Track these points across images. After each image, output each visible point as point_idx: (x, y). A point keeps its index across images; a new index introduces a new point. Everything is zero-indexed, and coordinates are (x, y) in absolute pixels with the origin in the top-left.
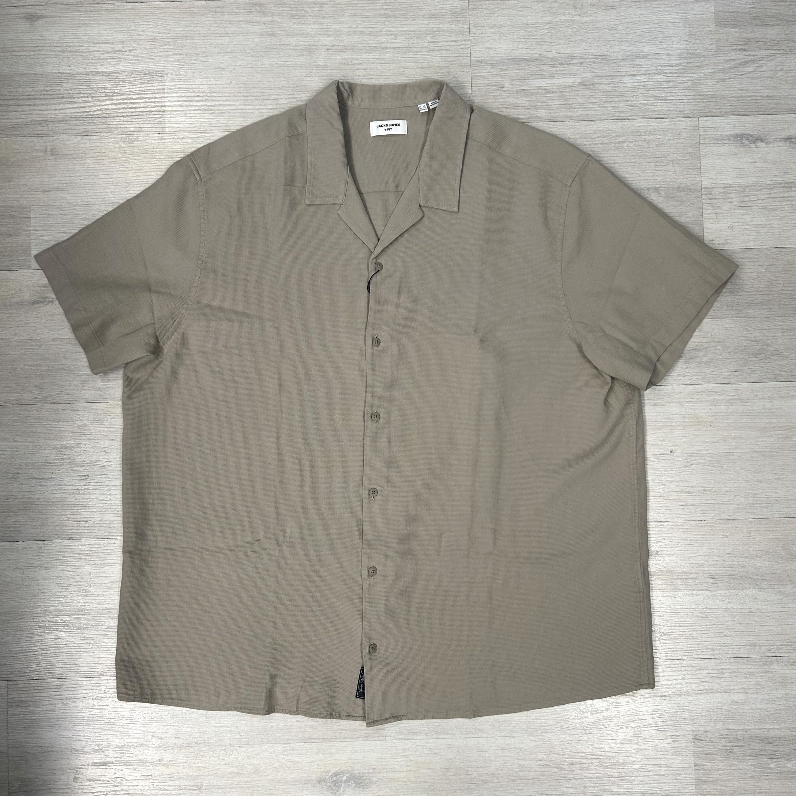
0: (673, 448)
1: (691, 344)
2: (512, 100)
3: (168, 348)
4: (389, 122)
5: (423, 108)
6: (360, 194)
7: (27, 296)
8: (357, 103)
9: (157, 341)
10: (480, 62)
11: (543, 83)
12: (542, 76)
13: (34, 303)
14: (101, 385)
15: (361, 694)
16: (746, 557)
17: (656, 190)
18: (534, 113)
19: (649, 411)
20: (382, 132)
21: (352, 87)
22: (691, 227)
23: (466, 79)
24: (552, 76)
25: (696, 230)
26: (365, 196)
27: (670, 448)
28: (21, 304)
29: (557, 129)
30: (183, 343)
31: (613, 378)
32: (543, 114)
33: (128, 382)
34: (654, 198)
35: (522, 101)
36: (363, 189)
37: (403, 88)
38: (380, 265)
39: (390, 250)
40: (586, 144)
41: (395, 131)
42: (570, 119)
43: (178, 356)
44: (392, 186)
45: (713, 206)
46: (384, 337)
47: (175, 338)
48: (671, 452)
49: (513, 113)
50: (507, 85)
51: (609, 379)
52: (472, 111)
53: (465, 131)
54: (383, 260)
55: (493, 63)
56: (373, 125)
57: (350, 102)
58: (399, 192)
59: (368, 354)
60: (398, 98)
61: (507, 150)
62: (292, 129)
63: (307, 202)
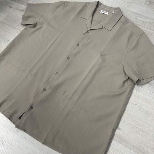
0: (137, 104)
2: (132, 19)
3: (37, 27)
5: (113, 12)
6: (92, 20)
8: (101, 7)
9: (36, 24)
10: (129, 11)
11: (140, 19)
12: (141, 18)
13: (21, 10)
14: (21, 27)
15: (20, 118)
16: (146, 146)
18: (136, 22)
19: (134, 91)
20: (103, 12)
21: (101, 4)
23: (125, 12)
24: (143, 18)
26: (93, 21)
27: (136, 103)
28: (19, 10)
31: (128, 77)
32: (138, 23)
33: (26, 29)
35: (134, 20)
36: (93, 19)
37: (111, 8)
39: (92, 31)
41: (105, 13)
42: (142, 26)
44: (99, 21)
46: (80, 44)
47: (40, 26)
48: (136, 104)
50: (133, 16)
51: (127, 77)
52: (123, 16)
53: (119, 18)
54: (89, 32)
55: (131, 12)
57: (99, 6)
58: (100, 22)
59: (75, 46)
60: (109, 9)
61: (127, 25)
62: (86, 5)
63: (81, 17)
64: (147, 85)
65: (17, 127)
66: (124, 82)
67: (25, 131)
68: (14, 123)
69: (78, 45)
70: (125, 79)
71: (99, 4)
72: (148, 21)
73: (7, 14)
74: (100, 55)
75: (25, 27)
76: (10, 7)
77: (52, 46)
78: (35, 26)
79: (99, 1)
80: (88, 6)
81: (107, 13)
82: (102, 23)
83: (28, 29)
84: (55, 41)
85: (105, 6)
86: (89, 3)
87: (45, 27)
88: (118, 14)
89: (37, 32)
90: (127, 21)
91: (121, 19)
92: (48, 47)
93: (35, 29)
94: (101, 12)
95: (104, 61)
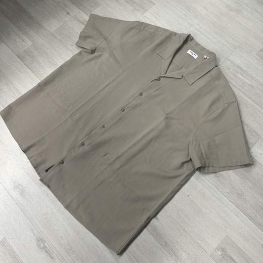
1: (221, 173)
2: (229, 74)
3: (96, 54)
4: (193, 53)
5: (205, 57)
6: (171, 61)
7: (81, 20)
8: (191, 43)
9: (95, 50)
10: (229, 60)
11: (241, 77)
12: (242, 75)
13: (81, 22)
14: (75, 48)
15: (47, 171)
17: (248, 126)
18: (232, 81)
19: (193, 178)
20: (190, 53)
21: (192, 39)
22: (249, 143)
23: (222, 60)
24: (245, 77)
25: (250, 146)
26: (172, 63)
27: (189, 194)
28: (79, 20)
29: (234, 89)
30: (100, 56)
31: (191, 160)
32: (234, 84)
33: (80, 52)
34: (246, 128)
35: (232, 76)
36: (173, 61)
37: (205, 49)
38: (160, 80)
39: (166, 78)
40: (239, 99)
41: (193, 56)
42: (239, 89)
43: (96, 57)
44: (180, 66)
46: (144, 95)
47: (99, 53)
48: (188, 196)
49: (227, 77)
50: (231, 70)
51: (189, 159)
52: (216, 66)
54: (162, 79)
55: (232, 62)
56: (190, 50)
57: (189, 42)
58: (181, 68)
59: (136, 95)
60: (201, 50)
61: (217, 83)
62: (171, 35)
63: (158, 52)
64: (212, 175)
65: (41, 180)
66: (183, 163)
67: (49, 187)
68: (39, 174)
69: (141, 94)
70: (185, 160)
71: (190, 39)
72: (251, 84)
73: (61, 24)
74: (164, 117)
75: (80, 50)
76: (68, 13)
77: (108, 87)
78: (93, 52)
79: (190, 35)
80: (174, 38)
81: (196, 57)
82: (183, 70)
83: (85, 54)
84: (113, 81)
85: (198, 44)
86: (175, 34)
87: (106, 55)
88: (210, 64)
89: (94, 61)
90: (220, 75)
91: (212, 72)
92: (101, 87)
93: (92, 56)
95: (167, 126)
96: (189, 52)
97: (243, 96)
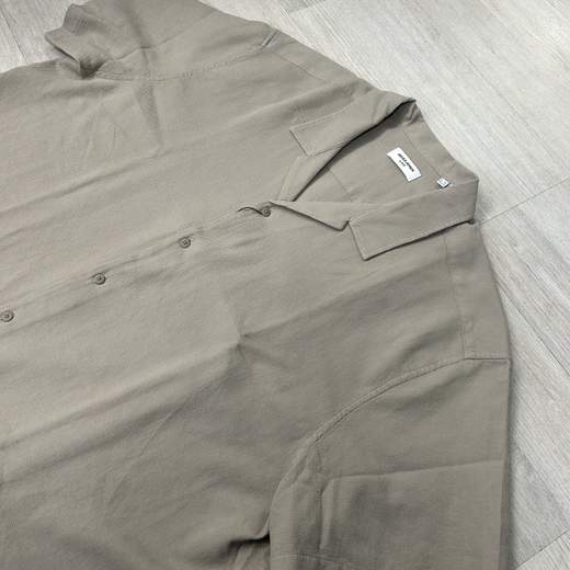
2: (510, 260)
3: (96, 81)
4: (409, 160)
5: (443, 182)
9: (98, 67)
11: (548, 281)
12: (555, 276)
17: (530, 468)
18: (513, 287)
20: (397, 159)
21: (418, 118)
22: (519, 541)
23: (498, 210)
24: (562, 286)
25: (520, 551)
26: (327, 173)
29: (515, 319)
30: (107, 90)
31: (268, 537)
32: (518, 296)
34: (519, 471)
35: (516, 269)
37: (448, 157)
38: (268, 214)
39: (288, 216)
40: (522, 358)
41: (406, 170)
43: (93, 90)
44: (350, 189)
45: (561, 556)
46: (195, 246)
47: (107, 82)
49: (498, 268)
50: (520, 249)
51: (264, 533)
52: (471, 222)
53: (447, 225)
54: (275, 213)
56: (399, 150)
57: (405, 123)
58: (349, 197)
59: (168, 241)
60: (436, 158)
61: (457, 277)
62: (349, 89)
63: (292, 128)
69: (186, 242)
71: (408, 115)
75: (55, 56)
77: (86, 190)
78: (88, 70)
79: (414, 101)
80: (358, 98)
81: (412, 174)
82: (357, 204)
83: (62, 72)
84: (115, 174)
85: (430, 138)
86: (369, 88)
87: (126, 91)
88: (450, 205)
89: (79, 101)
90: (474, 255)
92: (65, 185)
93: (80, 83)
94: (390, 154)
96: (395, 154)
97: (540, 350)
